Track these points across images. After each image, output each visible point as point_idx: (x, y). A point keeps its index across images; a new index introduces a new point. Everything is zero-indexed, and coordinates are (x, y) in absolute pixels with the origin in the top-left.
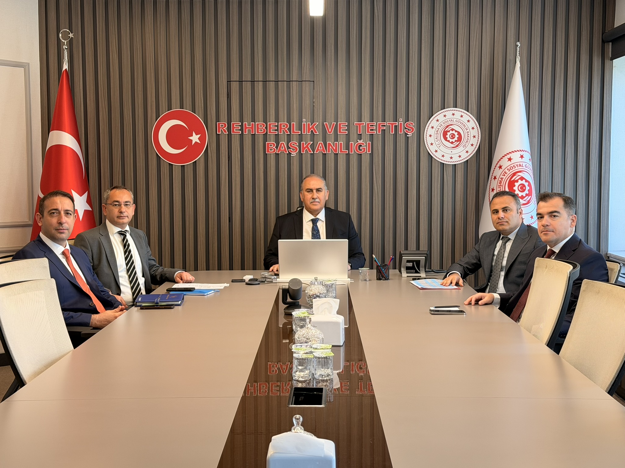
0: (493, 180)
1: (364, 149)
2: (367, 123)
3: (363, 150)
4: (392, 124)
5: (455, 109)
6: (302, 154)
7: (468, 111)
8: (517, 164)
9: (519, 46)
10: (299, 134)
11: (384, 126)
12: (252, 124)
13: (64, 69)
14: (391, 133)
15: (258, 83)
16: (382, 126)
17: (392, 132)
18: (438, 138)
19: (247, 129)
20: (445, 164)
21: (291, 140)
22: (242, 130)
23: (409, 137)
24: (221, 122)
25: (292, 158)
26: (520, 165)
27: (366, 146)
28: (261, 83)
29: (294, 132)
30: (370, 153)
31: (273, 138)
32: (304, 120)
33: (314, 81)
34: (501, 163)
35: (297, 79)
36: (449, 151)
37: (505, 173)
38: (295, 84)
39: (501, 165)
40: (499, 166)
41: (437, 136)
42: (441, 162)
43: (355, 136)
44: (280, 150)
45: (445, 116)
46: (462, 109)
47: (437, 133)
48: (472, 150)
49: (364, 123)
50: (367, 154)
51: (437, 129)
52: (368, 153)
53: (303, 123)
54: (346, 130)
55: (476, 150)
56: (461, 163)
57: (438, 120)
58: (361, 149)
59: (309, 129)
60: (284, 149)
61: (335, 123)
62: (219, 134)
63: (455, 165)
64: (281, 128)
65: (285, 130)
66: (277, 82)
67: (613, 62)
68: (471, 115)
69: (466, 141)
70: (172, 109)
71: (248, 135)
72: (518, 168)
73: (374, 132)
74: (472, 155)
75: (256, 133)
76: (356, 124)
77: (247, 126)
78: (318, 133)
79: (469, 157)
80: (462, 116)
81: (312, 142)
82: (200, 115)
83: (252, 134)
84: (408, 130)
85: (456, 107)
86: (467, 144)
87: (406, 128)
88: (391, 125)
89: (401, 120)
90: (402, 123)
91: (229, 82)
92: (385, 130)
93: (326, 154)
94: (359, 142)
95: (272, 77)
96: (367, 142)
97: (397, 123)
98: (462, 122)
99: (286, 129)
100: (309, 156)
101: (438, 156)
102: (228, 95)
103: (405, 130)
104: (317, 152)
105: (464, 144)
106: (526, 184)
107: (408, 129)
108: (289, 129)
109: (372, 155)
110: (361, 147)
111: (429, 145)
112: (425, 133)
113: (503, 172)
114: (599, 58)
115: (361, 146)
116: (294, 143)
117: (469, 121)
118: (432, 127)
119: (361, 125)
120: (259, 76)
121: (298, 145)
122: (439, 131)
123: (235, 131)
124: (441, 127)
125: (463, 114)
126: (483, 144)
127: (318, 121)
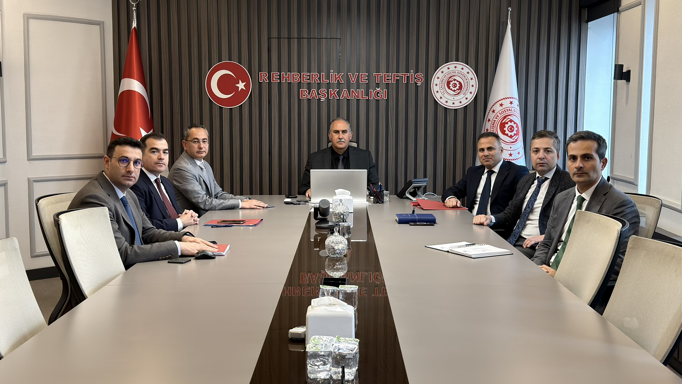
0: (487, 122)
1: (381, 95)
2: (384, 74)
3: (380, 97)
4: (405, 75)
6: (330, 99)
7: (468, 65)
8: (507, 109)
9: (510, 11)
10: (327, 83)
11: (398, 76)
12: (289, 74)
13: (133, 27)
15: (294, 39)
17: (405, 81)
18: (443, 87)
19: (284, 78)
20: (449, 108)
21: (321, 88)
23: (419, 87)
24: (263, 72)
25: (321, 102)
26: (510, 110)
27: (383, 93)
28: (296, 40)
29: (323, 81)
31: (305, 86)
32: (332, 71)
33: (340, 39)
34: (494, 108)
35: (326, 36)
36: (452, 98)
37: (497, 116)
38: (325, 41)
39: (494, 110)
40: (492, 110)
41: (441, 85)
42: (445, 107)
43: (374, 85)
44: (311, 96)
45: (448, 68)
46: (463, 63)
48: (471, 97)
49: (382, 74)
50: (384, 100)
52: (384, 98)
53: (331, 73)
54: (367, 80)
55: (474, 97)
56: (462, 108)
57: (442, 72)
58: (379, 95)
59: (336, 79)
60: (315, 95)
61: (358, 74)
62: (261, 82)
63: (457, 109)
64: (312, 78)
66: (309, 39)
67: (588, 24)
68: (470, 68)
69: (466, 89)
70: (222, 60)
71: (285, 83)
72: (508, 112)
73: (390, 82)
74: (471, 101)
75: (292, 82)
76: (374, 75)
77: (284, 76)
78: (343, 82)
79: (468, 103)
81: (338, 90)
82: (246, 66)
83: (288, 83)
85: (458, 61)
86: (467, 92)
87: (416, 79)
88: (403, 76)
89: (412, 71)
90: (413, 74)
91: (269, 39)
92: (398, 80)
93: (349, 99)
94: (377, 90)
95: (305, 35)
96: (384, 90)
97: (409, 74)
98: (462, 73)
99: (317, 78)
100: (336, 101)
101: (442, 102)
102: (268, 49)
104: (342, 98)
105: (464, 92)
106: (515, 126)
107: (418, 79)
108: (319, 79)
109: (387, 100)
111: (435, 92)
112: (432, 83)
114: (577, 21)
115: (379, 93)
116: (323, 90)
117: (468, 73)
118: (438, 78)
119: (379, 76)
120: (295, 34)
121: (326, 91)
122: (443, 81)
123: (274, 80)
126: (480, 92)
127: (344, 72)
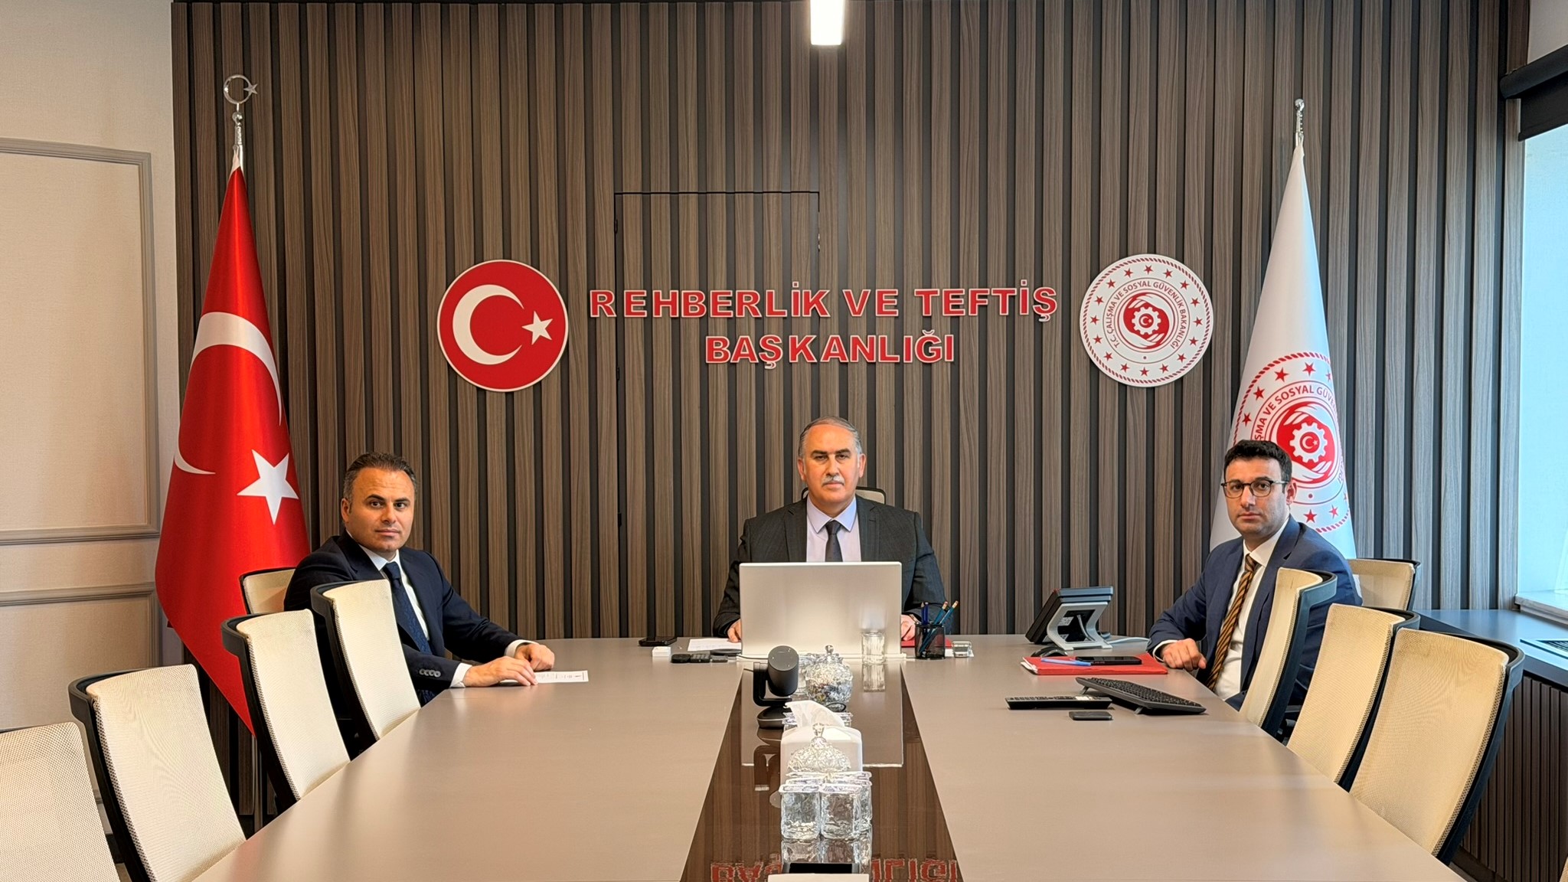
0: (1242, 424)
1: (938, 351)
2: (944, 290)
3: (935, 355)
4: (1004, 293)
5: (1153, 256)
6: (791, 363)
7: (1183, 262)
8: (1298, 385)
9: (1301, 109)
10: (784, 318)
11: (986, 297)
12: (674, 295)
13: (235, 168)
14: (1001, 314)
15: (688, 197)
16: (980, 297)
17: (1004, 311)
18: (1112, 326)
19: (661, 306)
20: (1130, 386)
21: (766, 331)
22: (649, 307)
23: (1044, 325)
24: (599, 289)
25: (766, 373)
26: (1305, 389)
27: (942, 344)
28: (694, 198)
29: (771, 312)
30: (952, 360)
31: (722, 326)
32: (796, 285)
33: (818, 193)
34: (1260, 384)
35: (779, 187)
36: (1138, 356)
37: (1271, 407)
38: (775, 199)
39: (1261, 389)
40: (1256, 391)
41: (1109, 320)
42: (1119, 383)
43: (917, 321)
44: (738, 354)
45: (1128, 273)
46: (1169, 257)
47: (1109, 313)
48: (1194, 354)
49: (939, 290)
50: (945, 365)
51: (1110, 304)
52: (946, 360)
53: (793, 291)
54: (896, 307)
55: (1202, 353)
56: (1168, 384)
57: (1111, 284)
58: (930, 352)
59: (808, 305)
60: (747, 352)
61: (870, 291)
62: (595, 318)
63: (1153, 388)
64: (741, 304)
65: (751, 308)
66: (731, 194)
67: (1524, 145)
68: (1190, 271)
69: (1178, 331)
70: (485, 259)
71: (663, 319)
72: (1302, 395)
73: (962, 312)
74: (1193, 364)
75: (683, 316)
76: (918, 293)
77: (661, 300)
78: (829, 316)
79: (1187, 370)
80: (1168, 274)
81: (814, 337)
82: (552, 274)
83: (672, 318)
84: (1043, 307)
85: (1155, 253)
86: (1182, 340)
87: (1036, 303)
88: (1000, 295)
89: (1024, 282)
90: (1028, 289)
91: (618, 195)
92: (986, 306)
93: (847, 363)
94: (926, 336)
95: (719, 183)
96: (946, 336)
97: (1016, 289)
98: (1168, 286)
99: (754, 305)
100: (808, 368)
101: (1112, 368)
102: (616, 225)
103: (1034, 307)
104: (827, 359)
105: (1174, 340)
106: (1320, 433)
107: (1042, 305)
108: (761, 306)
109: (955, 365)
110: (930, 348)
111: (1092, 341)
112: (1082, 314)
113: (1266, 405)
114: (1492, 135)
115: (930, 344)
116: (773, 338)
117: (1184, 285)
118: (1099, 300)
119: (931, 296)
120: (690, 181)
121: (781, 342)
122: (1115, 309)
123: (632, 311)
124: (1119, 299)
125: (1170, 268)
126: (1219, 340)
127: (829, 286)
